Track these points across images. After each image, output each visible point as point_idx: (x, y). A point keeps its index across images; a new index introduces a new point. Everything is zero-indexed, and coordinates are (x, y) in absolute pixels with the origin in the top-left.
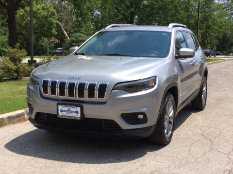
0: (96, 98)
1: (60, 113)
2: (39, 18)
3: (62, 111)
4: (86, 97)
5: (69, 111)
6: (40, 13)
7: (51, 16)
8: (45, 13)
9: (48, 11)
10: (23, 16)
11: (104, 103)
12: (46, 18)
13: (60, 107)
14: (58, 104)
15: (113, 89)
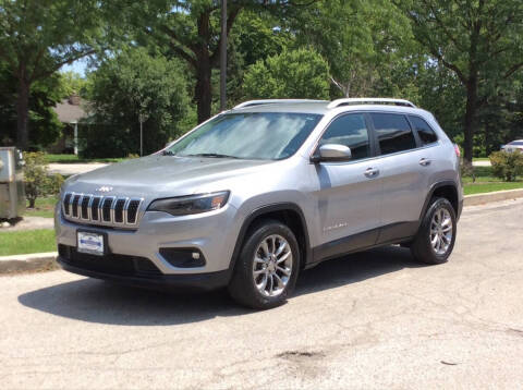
0: (125, 223)
1: (81, 246)
2: (292, 78)
3: (82, 242)
4: (113, 222)
5: (90, 242)
6: (295, 69)
7: (317, 74)
8: (305, 68)
9: (313, 64)
10: (260, 75)
11: (134, 231)
12: (308, 77)
13: (80, 235)
14: (78, 231)
15: (148, 209)
